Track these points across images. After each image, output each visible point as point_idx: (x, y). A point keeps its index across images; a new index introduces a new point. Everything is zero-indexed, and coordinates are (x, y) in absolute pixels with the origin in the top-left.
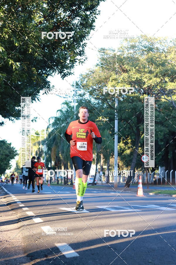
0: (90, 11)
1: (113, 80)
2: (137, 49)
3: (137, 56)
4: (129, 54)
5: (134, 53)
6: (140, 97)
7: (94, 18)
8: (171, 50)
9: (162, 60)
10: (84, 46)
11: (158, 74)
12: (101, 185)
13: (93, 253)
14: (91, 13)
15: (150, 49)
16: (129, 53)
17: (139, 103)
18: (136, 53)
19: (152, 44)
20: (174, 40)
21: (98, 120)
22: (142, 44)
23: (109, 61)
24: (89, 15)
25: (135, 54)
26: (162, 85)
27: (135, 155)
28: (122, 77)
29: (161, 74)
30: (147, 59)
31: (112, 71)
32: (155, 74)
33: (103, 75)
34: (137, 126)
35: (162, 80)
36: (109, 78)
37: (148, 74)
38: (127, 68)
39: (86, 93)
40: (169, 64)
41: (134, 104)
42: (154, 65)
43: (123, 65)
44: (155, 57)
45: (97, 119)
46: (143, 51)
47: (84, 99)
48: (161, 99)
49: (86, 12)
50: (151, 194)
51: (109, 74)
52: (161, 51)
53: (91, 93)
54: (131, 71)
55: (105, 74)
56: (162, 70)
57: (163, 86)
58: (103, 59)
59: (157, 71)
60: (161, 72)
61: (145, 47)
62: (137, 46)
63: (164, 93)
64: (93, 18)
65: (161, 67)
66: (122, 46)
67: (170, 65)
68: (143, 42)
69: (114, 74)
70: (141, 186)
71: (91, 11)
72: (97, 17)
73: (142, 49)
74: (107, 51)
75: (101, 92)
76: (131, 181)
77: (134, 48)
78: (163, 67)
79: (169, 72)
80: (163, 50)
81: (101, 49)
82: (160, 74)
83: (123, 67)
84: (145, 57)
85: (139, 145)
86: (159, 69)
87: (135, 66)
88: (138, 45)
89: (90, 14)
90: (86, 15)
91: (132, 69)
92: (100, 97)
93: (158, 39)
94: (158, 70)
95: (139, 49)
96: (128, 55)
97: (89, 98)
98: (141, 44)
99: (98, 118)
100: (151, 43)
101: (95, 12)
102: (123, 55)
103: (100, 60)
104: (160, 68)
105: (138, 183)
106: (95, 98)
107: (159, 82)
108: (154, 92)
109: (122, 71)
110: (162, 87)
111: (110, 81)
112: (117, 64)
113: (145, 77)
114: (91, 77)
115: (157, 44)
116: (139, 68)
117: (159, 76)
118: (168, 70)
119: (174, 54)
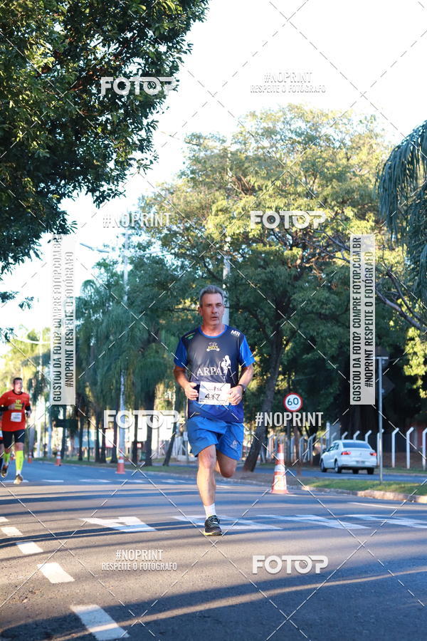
0: (167, 45)
1: (221, 210)
2: (278, 137)
3: (278, 156)
4: (260, 150)
5: (271, 147)
6: (283, 252)
7: (177, 60)
8: (362, 142)
9: (338, 166)
10: (151, 129)
11: (329, 200)
12: (186, 464)
13: (162, 631)
14: (169, 48)
15: (310, 139)
16: (258, 148)
17: (282, 268)
18: (277, 148)
19: (315, 127)
20: (368, 118)
21: (181, 306)
22: (290, 125)
23: (212, 166)
24: (166, 53)
25: (274, 149)
26: (338, 225)
27: (270, 395)
28: (241, 204)
29: (336, 199)
30: (303, 163)
31: (217, 190)
32: (320, 200)
33: (195, 197)
34: (276, 323)
35: (337, 214)
36: (211, 206)
37: (305, 199)
38: (252, 183)
39: (153, 240)
40: (355, 175)
41: (268, 270)
42: (318, 176)
43: (245, 176)
44: (321, 157)
45: (178, 304)
46: (293, 142)
47: (149, 255)
48: (334, 260)
49: (156, 46)
50: (307, 488)
51: (210, 197)
52: (337, 144)
53: (166, 242)
54: (265, 191)
55: (202, 196)
56: (338, 189)
57: (340, 228)
58: (196, 160)
59: (325, 193)
60: (335, 196)
61: (299, 135)
62: (279, 130)
63: (341, 245)
64: (173, 62)
65: (335, 183)
66: (242, 129)
67: (357, 178)
68: (292, 122)
69: (223, 197)
70: (281, 468)
71: (171, 45)
72: (183, 59)
73: (290, 138)
74: (206, 141)
75: (189, 240)
76: (259, 456)
77: (273, 136)
78: (340, 184)
79: (356, 196)
80: (342, 141)
81: (193, 135)
82: (333, 200)
83: (244, 180)
84: (298, 157)
85: (280, 369)
86: (330, 187)
87: (273, 179)
88: (281, 129)
89: (167, 51)
90: (158, 54)
91: (266, 187)
92: (188, 253)
93: (331, 116)
94: (328, 190)
95: (283, 137)
96: (256, 153)
97: (160, 254)
98: (289, 127)
99: (181, 303)
100: (313, 125)
101: (179, 47)
102: (246, 151)
103: (188, 162)
104: (334, 185)
105: (275, 462)
106: (176, 255)
107: (329, 219)
108: (319, 241)
109: (242, 190)
110: (338, 231)
111: (211, 213)
112: (230, 174)
113: (296, 205)
114: (166, 202)
115: (328, 126)
116: (282, 183)
117: (331, 205)
118: (354, 192)
119: (369, 154)
